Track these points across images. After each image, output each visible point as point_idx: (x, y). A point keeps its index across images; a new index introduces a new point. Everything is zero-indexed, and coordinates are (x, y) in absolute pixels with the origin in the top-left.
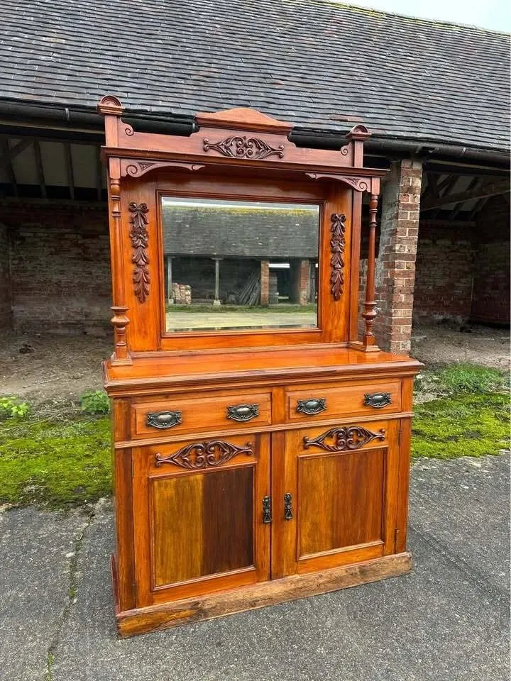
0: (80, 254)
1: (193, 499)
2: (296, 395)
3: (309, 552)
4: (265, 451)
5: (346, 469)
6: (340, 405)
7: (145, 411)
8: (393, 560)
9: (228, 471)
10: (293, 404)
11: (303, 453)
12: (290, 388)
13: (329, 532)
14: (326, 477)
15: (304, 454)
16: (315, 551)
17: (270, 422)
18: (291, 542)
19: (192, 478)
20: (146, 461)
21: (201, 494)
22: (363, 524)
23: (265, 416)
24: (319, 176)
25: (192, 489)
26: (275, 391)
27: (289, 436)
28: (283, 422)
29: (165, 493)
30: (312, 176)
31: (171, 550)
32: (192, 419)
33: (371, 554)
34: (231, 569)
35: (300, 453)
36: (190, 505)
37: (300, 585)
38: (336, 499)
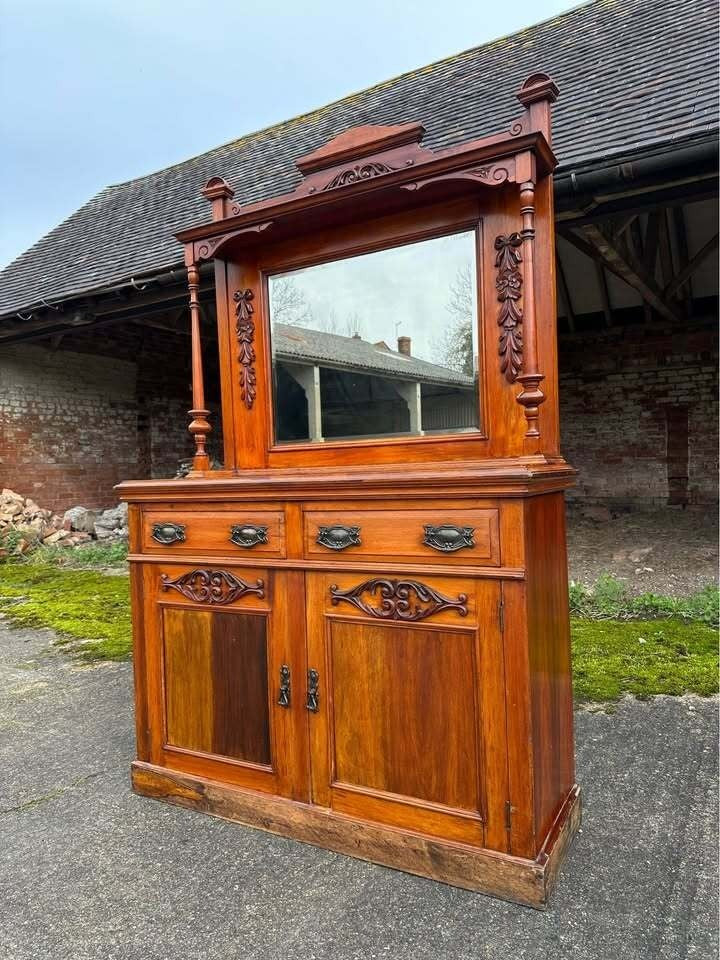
0: (580, 405)
1: (202, 642)
2: (319, 517)
3: (350, 779)
4: (282, 597)
5: (402, 655)
6: (382, 539)
7: (152, 521)
8: (497, 860)
9: (237, 614)
10: (313, 531)
11: (331, 610)
12: (309, 507)
13: (381, 759)
14: (370, 660)
15: (332, 612)
16: (358, 783)
17: (283, 553)
18: (320, 751)
19: (200, 614)
20: (155, 580)
21: (209, 637)
22: (441, 766)
23: (276, 544)
24: (420, 185)
25: (200, 628)
26: (288, 508)
27: (311, 579)
28: (300, 556)
29: (175, 625)
30: (411, 187)
31: (181, 702)
32: (196, 536)
33: (457, 831)
34: (245, 759)
35: (329, 610)
36: (198, 649)
37: (330, 826)
38: (388, 704)
